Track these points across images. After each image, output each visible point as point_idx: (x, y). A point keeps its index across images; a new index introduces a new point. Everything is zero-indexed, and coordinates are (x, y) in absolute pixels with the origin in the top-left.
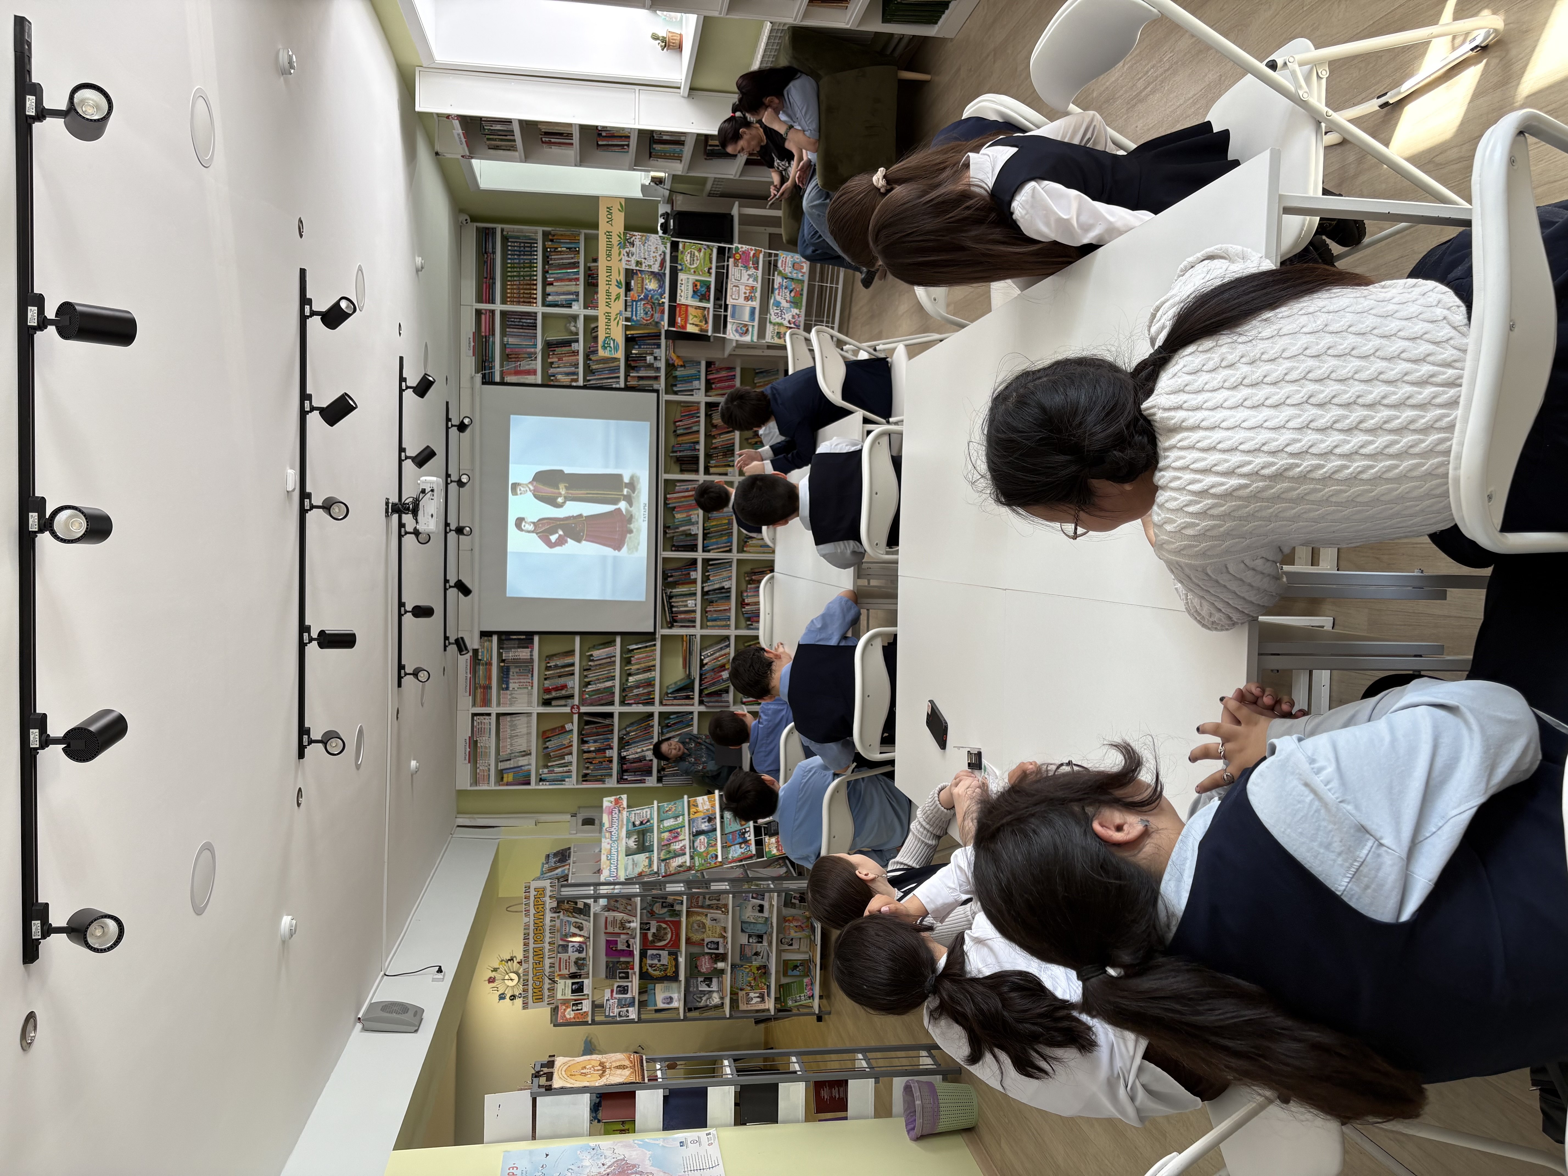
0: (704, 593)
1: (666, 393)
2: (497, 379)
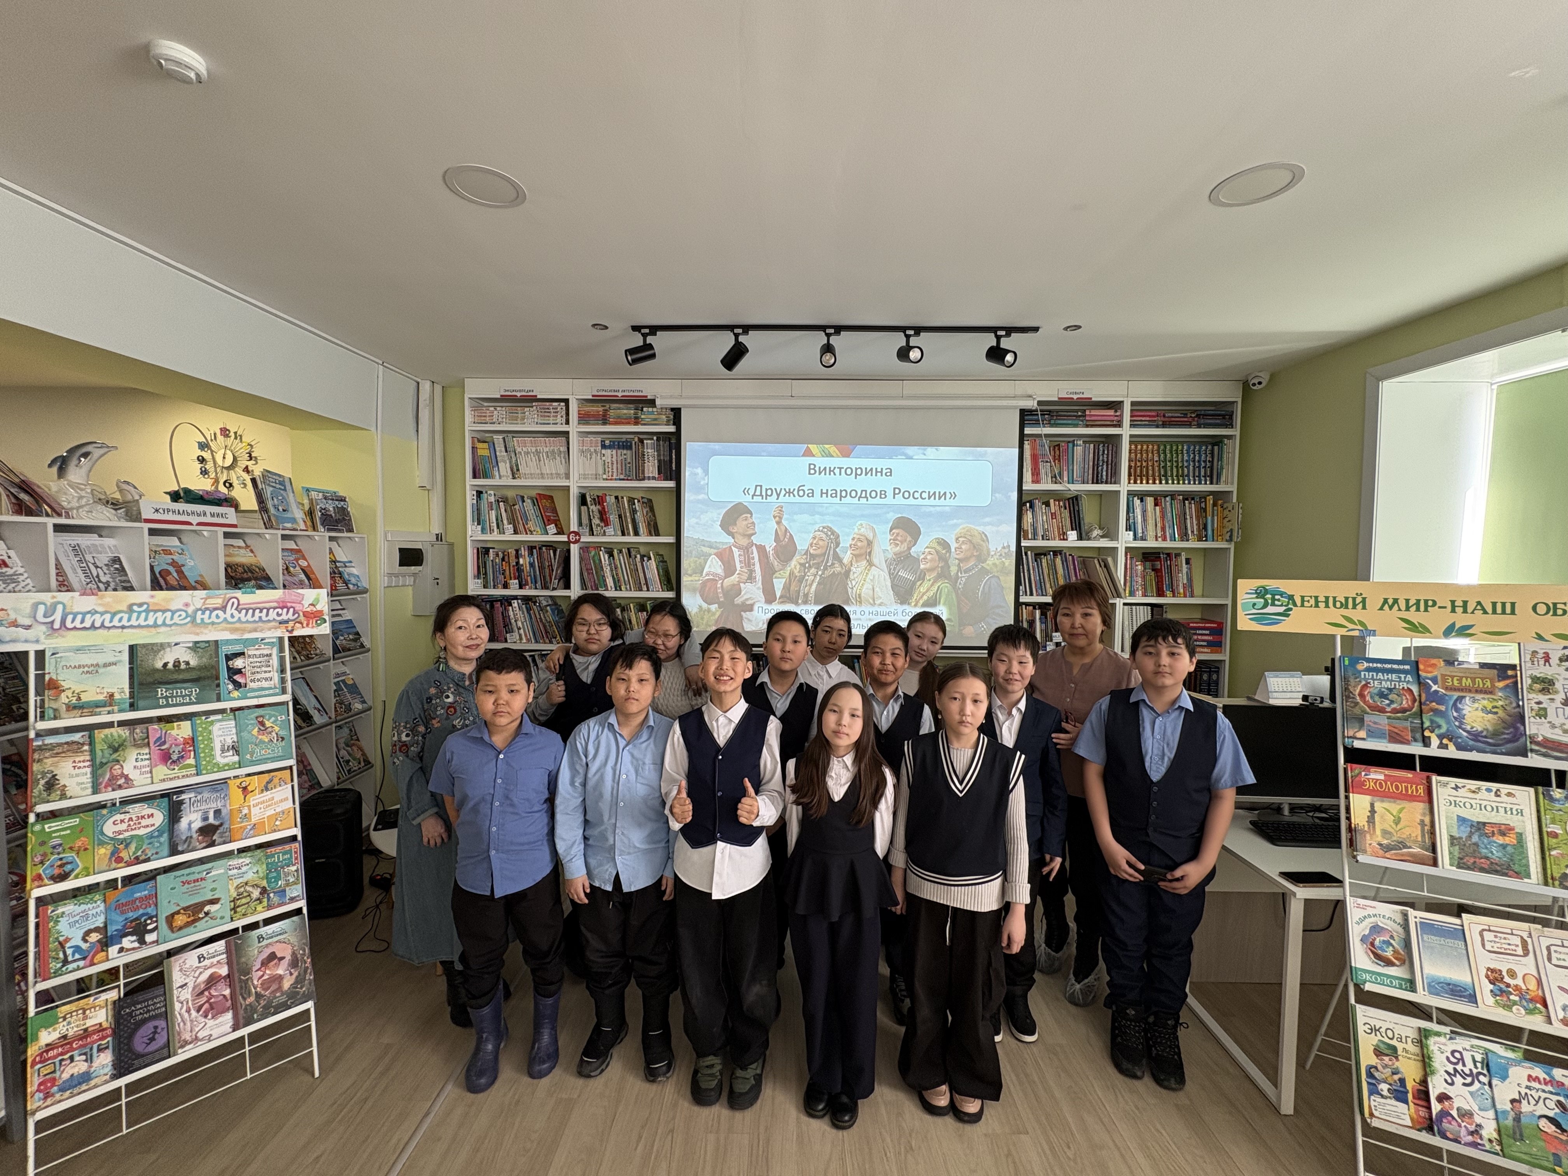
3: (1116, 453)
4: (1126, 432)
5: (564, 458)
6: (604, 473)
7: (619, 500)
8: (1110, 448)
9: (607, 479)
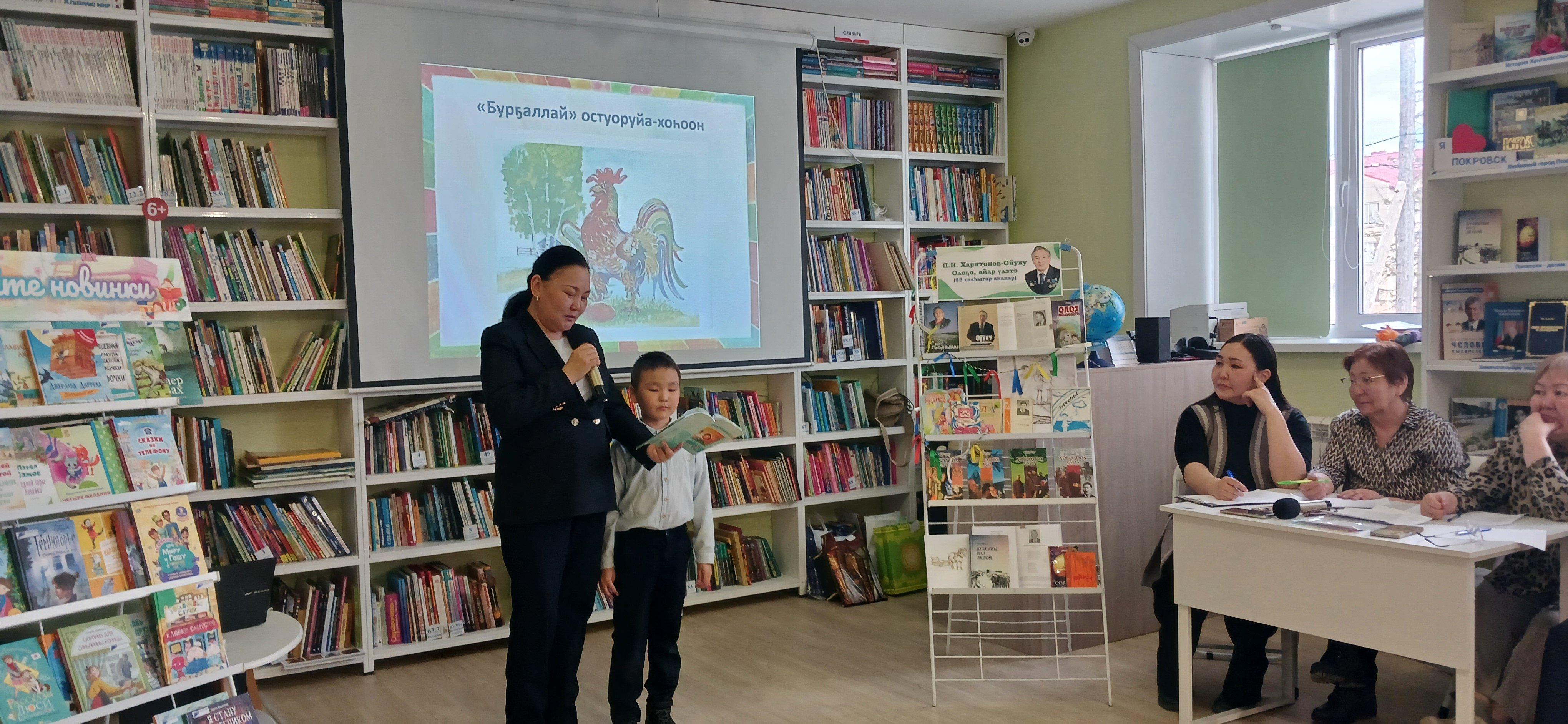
0: (445, 485)
1: (804, 375)
2: (806, 78)
3: (893, 112)
4: (904, 86)
5: (122, 67)
6: (202, 100)
7: (230, 147)
8: (887, 106)
9: (206, 110)
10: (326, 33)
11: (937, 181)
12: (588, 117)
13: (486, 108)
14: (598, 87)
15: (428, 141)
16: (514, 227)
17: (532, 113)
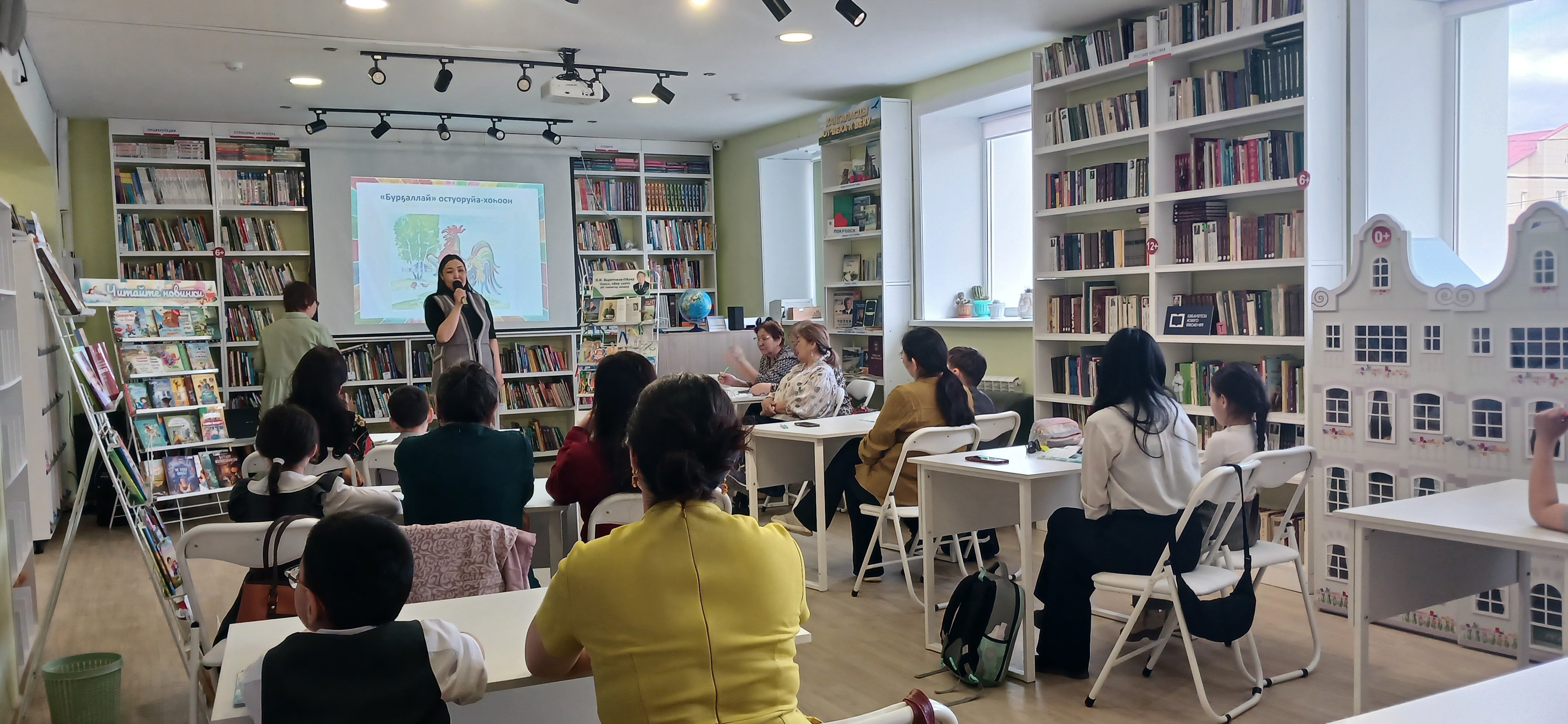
3: (638, 189)
4: (642, 175)
5: (204, 186)
6: (242, 199)
7: (255, 222)
8: (634, 185)
9: (244, 205)
10: (302, 165)
11: (667, 227)
12: (441, 199)
13: (385, 197)
14: (448, 183)
15: (355, 216)
16: (400, 257)
17: (411, 199)
